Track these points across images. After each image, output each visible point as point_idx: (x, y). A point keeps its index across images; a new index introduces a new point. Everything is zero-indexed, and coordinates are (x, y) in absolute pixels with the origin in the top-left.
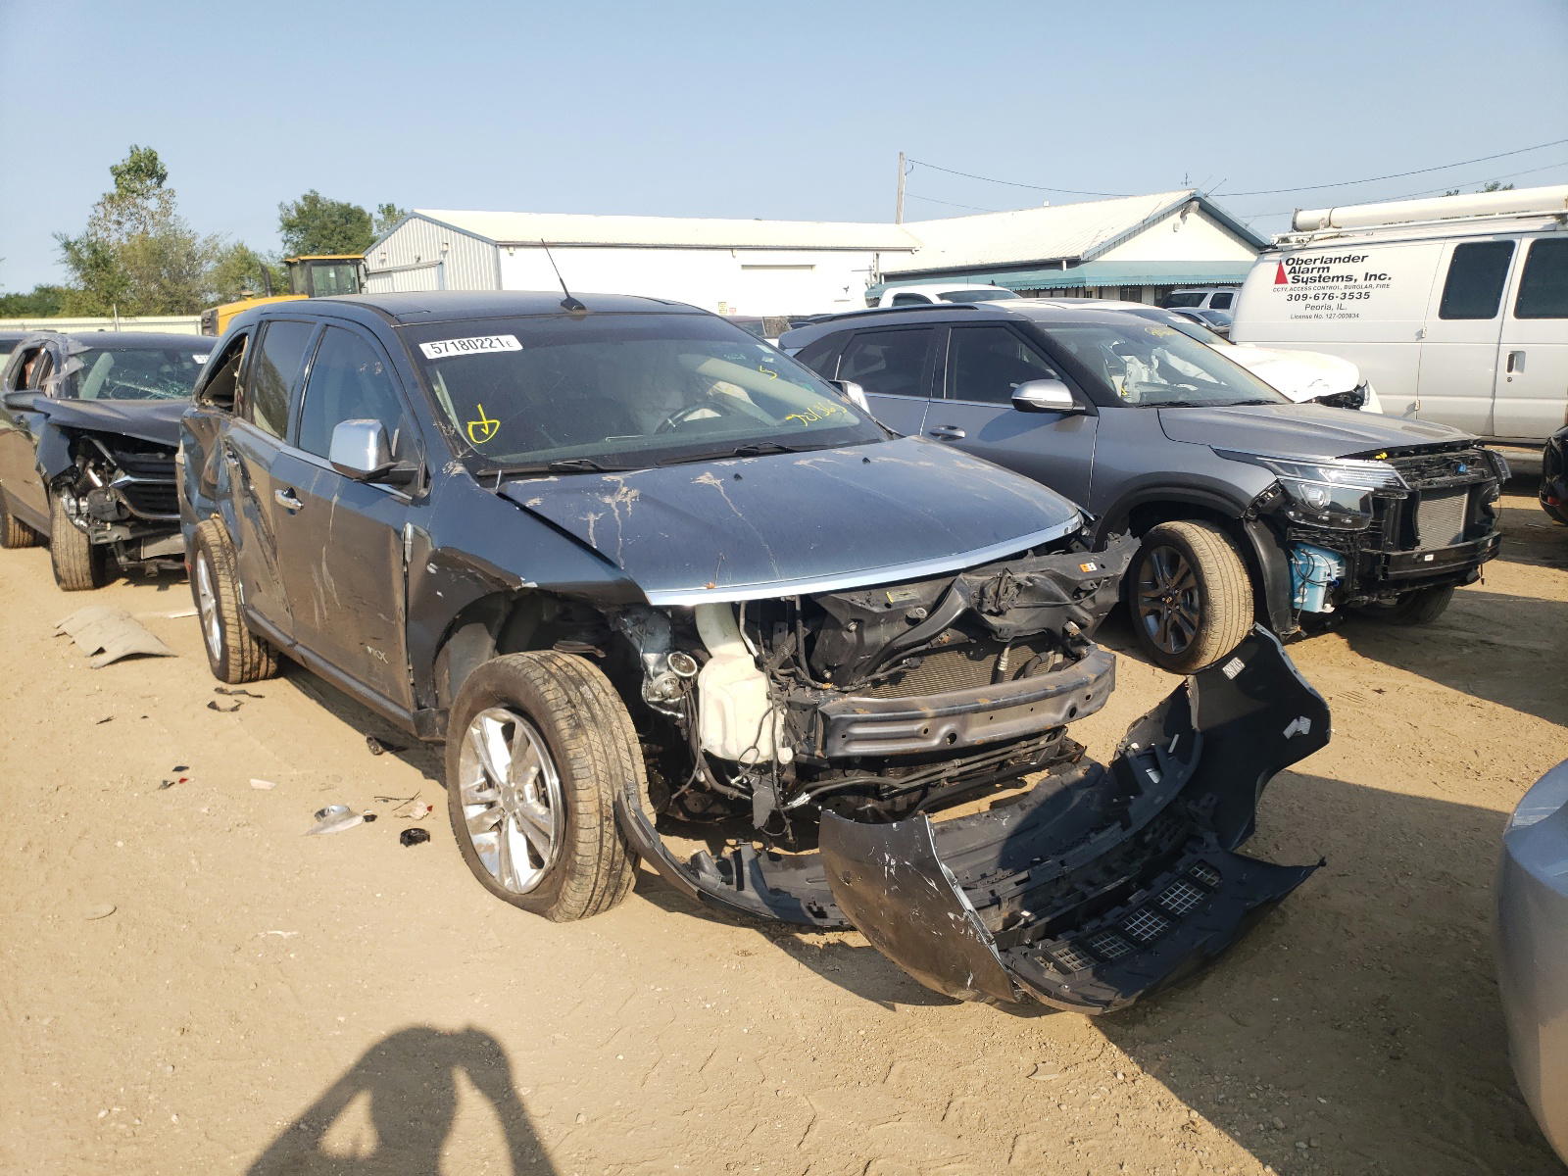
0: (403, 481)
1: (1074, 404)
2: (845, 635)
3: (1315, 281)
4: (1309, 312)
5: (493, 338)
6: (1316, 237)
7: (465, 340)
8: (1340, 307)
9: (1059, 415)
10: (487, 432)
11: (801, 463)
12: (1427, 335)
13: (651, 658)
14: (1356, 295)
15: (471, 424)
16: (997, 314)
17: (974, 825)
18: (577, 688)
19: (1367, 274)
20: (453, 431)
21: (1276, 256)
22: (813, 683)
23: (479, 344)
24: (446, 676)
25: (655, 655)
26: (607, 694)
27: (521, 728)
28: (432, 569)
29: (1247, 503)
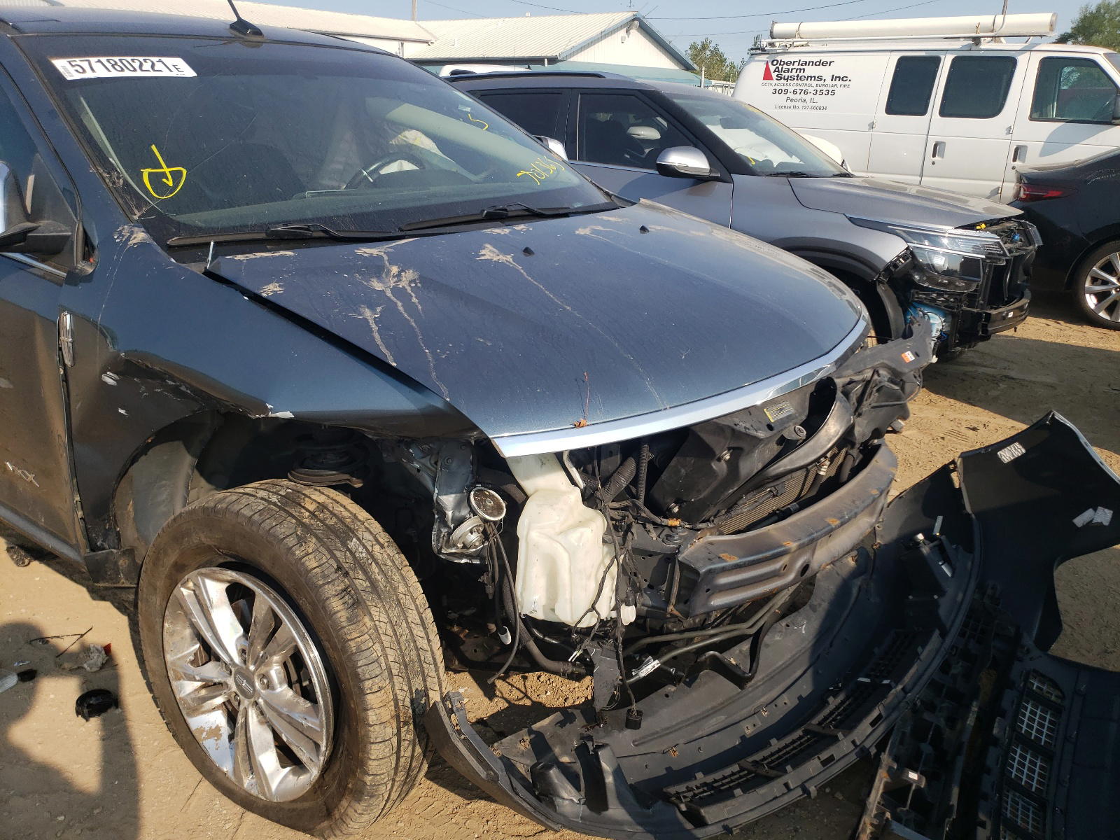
0: (50, 249)
1: (711, 171)
2: (714, 465)
3: (794, 79)
4: (789, 103)
5: (155, 59)
6: (795, 44)
7: (116, 59)
8: (812, 100)
9: (692, 180)
10: (170, 183)
11: (581, 232)
12: (877, 126)
13: (448, 501)
14: (824, 92)
15: (146, 173)
16: (625, 82)
17: (778, 638)
18: (345, 544)
19: (833, 76)
20: (121, 181)
21: (764, 58)
22: (658, 520)
23: (136, 65)
24: (130, 508)
25: (453, 496)
26: (382, 546)
27: (265, 601)
28: (109, 379)
29: (881, 267)
